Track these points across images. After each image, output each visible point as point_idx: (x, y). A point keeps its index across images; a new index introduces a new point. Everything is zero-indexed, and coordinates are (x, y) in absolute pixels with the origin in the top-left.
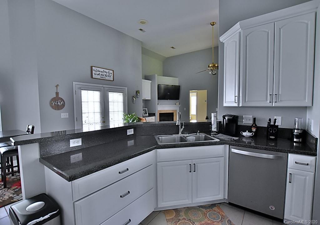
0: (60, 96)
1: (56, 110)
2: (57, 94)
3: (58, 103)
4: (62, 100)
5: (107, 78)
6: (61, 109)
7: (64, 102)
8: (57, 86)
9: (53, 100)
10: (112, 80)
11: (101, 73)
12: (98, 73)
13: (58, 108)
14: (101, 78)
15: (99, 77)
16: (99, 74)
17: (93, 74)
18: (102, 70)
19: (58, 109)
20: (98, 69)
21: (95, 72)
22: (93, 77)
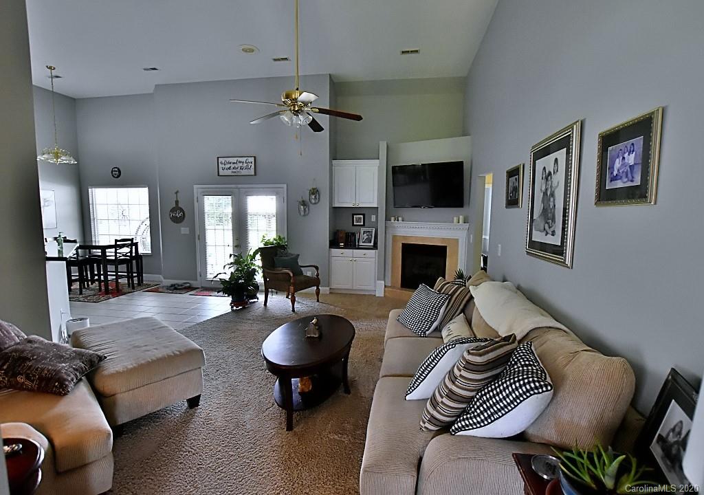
0: (180, 205)
1: (174, 222)
2: (177, 202)
3: (176, 214)
4: (182, 210)
5: (244, 172)
6: (180, 223)
7: (184, 213)
8: (176, 193)
9: (173, 210)
10: (253, 173)
11: (233, 166)
12: (228, 166)
13: (177, 220)
14: (233, 174)
15: (229, 172)
16: (229, 168)
17: (221, 170)
18: (234, 160)
19: (177, 223)
20: (228, 160)
21: (223, 166)
22: (220, 174)
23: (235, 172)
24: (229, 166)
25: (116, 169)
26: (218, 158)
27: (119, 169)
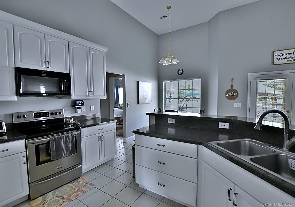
0: (234, 88)
1: (229, 99)
2: (232, 86)
3: (231, 94)
4: (236, 91)
6: (234, 99)
7: (237, 93)
8: (232, 80)
9: (229, 91)
11: (288, 56)
14: (288, 62)
15: (284, 61)
17: (276, 60)
18: (291, 51)
19: (232, 99)
20: (283, 52)
21: (279, 57)
22: (275, 63)
23: (290, 61)
24: (285, 56)
25: (181, 70)
26: (274, 52)
27: (182, 70)
